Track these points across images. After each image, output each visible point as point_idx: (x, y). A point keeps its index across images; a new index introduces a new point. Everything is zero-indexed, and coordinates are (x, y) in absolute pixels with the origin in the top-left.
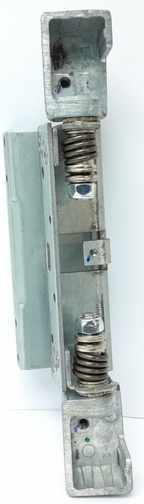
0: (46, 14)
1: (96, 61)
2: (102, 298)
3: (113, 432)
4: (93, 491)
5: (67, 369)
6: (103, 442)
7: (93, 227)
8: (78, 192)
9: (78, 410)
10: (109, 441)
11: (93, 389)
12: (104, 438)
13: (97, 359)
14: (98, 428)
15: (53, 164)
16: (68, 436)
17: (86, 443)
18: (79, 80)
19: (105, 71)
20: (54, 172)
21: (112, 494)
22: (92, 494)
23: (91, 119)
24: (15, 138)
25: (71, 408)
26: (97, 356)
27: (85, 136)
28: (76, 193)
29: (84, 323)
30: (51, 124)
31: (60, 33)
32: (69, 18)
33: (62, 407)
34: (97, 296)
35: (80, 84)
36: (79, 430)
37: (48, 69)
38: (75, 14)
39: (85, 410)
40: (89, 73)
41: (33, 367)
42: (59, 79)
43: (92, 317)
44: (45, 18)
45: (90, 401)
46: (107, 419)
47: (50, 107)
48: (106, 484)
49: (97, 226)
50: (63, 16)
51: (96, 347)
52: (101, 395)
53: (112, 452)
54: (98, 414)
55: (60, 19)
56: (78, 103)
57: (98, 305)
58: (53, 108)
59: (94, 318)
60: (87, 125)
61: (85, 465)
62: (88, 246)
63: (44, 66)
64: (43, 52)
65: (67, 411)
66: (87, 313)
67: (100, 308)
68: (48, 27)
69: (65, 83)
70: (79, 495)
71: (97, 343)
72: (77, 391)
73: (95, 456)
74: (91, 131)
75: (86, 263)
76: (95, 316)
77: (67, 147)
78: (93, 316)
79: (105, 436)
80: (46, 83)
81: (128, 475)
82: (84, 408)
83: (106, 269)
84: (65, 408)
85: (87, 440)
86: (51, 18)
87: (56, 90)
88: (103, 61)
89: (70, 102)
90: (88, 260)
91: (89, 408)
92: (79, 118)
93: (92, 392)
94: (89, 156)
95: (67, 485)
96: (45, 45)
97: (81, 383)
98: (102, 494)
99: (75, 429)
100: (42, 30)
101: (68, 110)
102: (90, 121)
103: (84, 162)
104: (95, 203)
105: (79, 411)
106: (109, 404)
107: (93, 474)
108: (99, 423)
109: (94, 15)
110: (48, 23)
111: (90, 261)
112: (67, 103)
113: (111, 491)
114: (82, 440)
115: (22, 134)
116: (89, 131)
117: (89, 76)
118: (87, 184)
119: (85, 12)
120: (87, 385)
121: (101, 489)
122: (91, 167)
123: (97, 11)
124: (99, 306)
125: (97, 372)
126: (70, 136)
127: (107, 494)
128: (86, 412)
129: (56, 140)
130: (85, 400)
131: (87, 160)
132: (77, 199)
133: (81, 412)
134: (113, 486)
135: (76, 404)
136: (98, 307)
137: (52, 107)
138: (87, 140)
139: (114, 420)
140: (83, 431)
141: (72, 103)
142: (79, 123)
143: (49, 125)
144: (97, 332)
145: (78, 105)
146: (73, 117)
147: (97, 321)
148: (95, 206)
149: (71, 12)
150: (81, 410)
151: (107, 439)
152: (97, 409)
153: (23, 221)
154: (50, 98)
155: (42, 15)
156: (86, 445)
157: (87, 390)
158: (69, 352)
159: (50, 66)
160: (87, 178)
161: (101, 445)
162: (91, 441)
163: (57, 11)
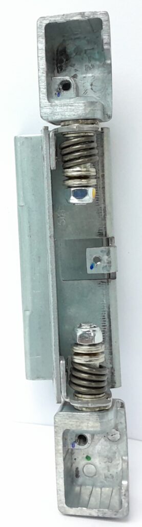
0: (42, 19)
1: (101, 62)
2: (109, 308)
3: (116, 453)
4: (85, 511)
5: (62, 380)
6: (105, 462)
7: (101, 234)
8: (74, 196)
9: (71, 423)
10: (111, 462)
11: (87, 402)
12: (106, 459)
13: (94, 371)
14: (100, 447)
15: (49, 168)
16: (60, 450)
17: (86, 461)
18: (83, 82)
19: (110, 72)
20: (50, 176)
21: (106, 516)
22: (85, 515)
23: (89, 121)
24: (23, 142)
25: (64, 420)
26: (94, 368)
27: (83, 139)
28: (72, 198)
29: (79, 332)
30: (48, 127)
31: (64, 36)
32: (65, 21)
33: (54, 418)
34: (104, 306)
35: (84, 86)
36: (77, 446)
37: (43, 73)
38: (72, 17)
39: (78, 423)
40: (93, 74)
41: (38, 378)
42: (59, 82)
43: (89, 327)
44: (41, 22)
45: (84, 415)
46: (110, 437)
47: (44, 110)
48: (101, 505)
49: (104, 233)
50: (59, 20)
51: (93, 358)
52: (98, 409)
53: (114, 474)
54: (92, 429)
55: (56, 23)
56: (73, 106)
57: (104, 316)
58: (48, 112)
59: (91, 328)
60: (83, 128)
61: (86, 485)
62: (92, 253)
63: (39, 70)
64: (38, 57)
65: (59, 423)
66: (85, 323)
67: (107, 320)
68: (44, 31)
69: (66, 86)
70: (71, 513)
71: (95, 355)
72: (71, 404)
73: (97, 476)
74: (89, 134)
75: (89, 271)
76: (92, 326)
77: (63, 150)
78: (91, 326)
79: (107, 455)
80: (41, 87)
81: (124, 499)
82: (77, 422)
83: (115, 278)
84: (57, 420)
85: (88, 458)
86: (47, 22)
87: (56, 94)
88: (109, 62)
89: (65, 105)
90: (92, 268)
91: (82, 422)
92: (76, 121)
93: (86, 406)
94: (86, 159)
95: (59, 501)
96: (40, 49)
97: (76, 396)
98: (95, 515)
99: (72, 444)
100: (37, 35)
101: (63, 113)
102: (87, 124)
103: (82, 166)
104: (102, 209)
105: (72, 425)
106: (104, 420)
107: (91, 494)
108: (101, 442)
109: (91, 17)
110: (43, 28)
111: (93, 269)
112: (61, 106)
113: (105, 513)
114: (83, 458)
115: (31, 138)
116: (86, 134)
117: (94, 78)
118: (83, 188)
119: (82, 14)
120: (81, 398)
121: (94, 510)
122: (88, 171)
123: (95, 13)
124: (106, 317)
125: (93, 385)
126: (68, 139)
127: (101, 515)
128: (79, 426)
129: (53, 143)
130: (78, 413)
131: (85, 163)
132: (74, 204)
133: (74, 426)
134: (108, 508)
135: (69, 417)
136: (104, 318)
137: (47, 110)
138: (84, 143)
139: (117, 439)
140: (81, 447)
141: (67, 106)
142: (75, 126)
143: (46, 128)
144: (93, 343)
145: (73, 108)
146: (69, 120)
147: (94, 331)
148: (103, 212)
149: (67, 15)
150: (73, 423)
151: (110, 459)
152: (91, 424)
153: (30, 227)
154: (45, 101)
155: (38, 20)
156: (87, 464)
157: (81, 404)
158: (64, 362)
159: (45, 70)
160: (84, 182)
161: (103, 465)
162: (92, 459)
163: (53, 15)
